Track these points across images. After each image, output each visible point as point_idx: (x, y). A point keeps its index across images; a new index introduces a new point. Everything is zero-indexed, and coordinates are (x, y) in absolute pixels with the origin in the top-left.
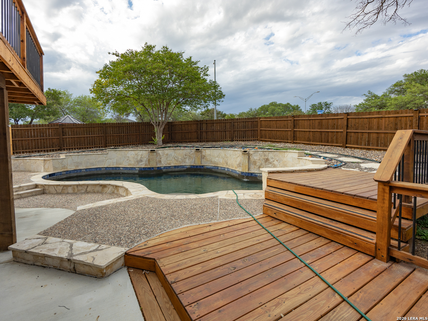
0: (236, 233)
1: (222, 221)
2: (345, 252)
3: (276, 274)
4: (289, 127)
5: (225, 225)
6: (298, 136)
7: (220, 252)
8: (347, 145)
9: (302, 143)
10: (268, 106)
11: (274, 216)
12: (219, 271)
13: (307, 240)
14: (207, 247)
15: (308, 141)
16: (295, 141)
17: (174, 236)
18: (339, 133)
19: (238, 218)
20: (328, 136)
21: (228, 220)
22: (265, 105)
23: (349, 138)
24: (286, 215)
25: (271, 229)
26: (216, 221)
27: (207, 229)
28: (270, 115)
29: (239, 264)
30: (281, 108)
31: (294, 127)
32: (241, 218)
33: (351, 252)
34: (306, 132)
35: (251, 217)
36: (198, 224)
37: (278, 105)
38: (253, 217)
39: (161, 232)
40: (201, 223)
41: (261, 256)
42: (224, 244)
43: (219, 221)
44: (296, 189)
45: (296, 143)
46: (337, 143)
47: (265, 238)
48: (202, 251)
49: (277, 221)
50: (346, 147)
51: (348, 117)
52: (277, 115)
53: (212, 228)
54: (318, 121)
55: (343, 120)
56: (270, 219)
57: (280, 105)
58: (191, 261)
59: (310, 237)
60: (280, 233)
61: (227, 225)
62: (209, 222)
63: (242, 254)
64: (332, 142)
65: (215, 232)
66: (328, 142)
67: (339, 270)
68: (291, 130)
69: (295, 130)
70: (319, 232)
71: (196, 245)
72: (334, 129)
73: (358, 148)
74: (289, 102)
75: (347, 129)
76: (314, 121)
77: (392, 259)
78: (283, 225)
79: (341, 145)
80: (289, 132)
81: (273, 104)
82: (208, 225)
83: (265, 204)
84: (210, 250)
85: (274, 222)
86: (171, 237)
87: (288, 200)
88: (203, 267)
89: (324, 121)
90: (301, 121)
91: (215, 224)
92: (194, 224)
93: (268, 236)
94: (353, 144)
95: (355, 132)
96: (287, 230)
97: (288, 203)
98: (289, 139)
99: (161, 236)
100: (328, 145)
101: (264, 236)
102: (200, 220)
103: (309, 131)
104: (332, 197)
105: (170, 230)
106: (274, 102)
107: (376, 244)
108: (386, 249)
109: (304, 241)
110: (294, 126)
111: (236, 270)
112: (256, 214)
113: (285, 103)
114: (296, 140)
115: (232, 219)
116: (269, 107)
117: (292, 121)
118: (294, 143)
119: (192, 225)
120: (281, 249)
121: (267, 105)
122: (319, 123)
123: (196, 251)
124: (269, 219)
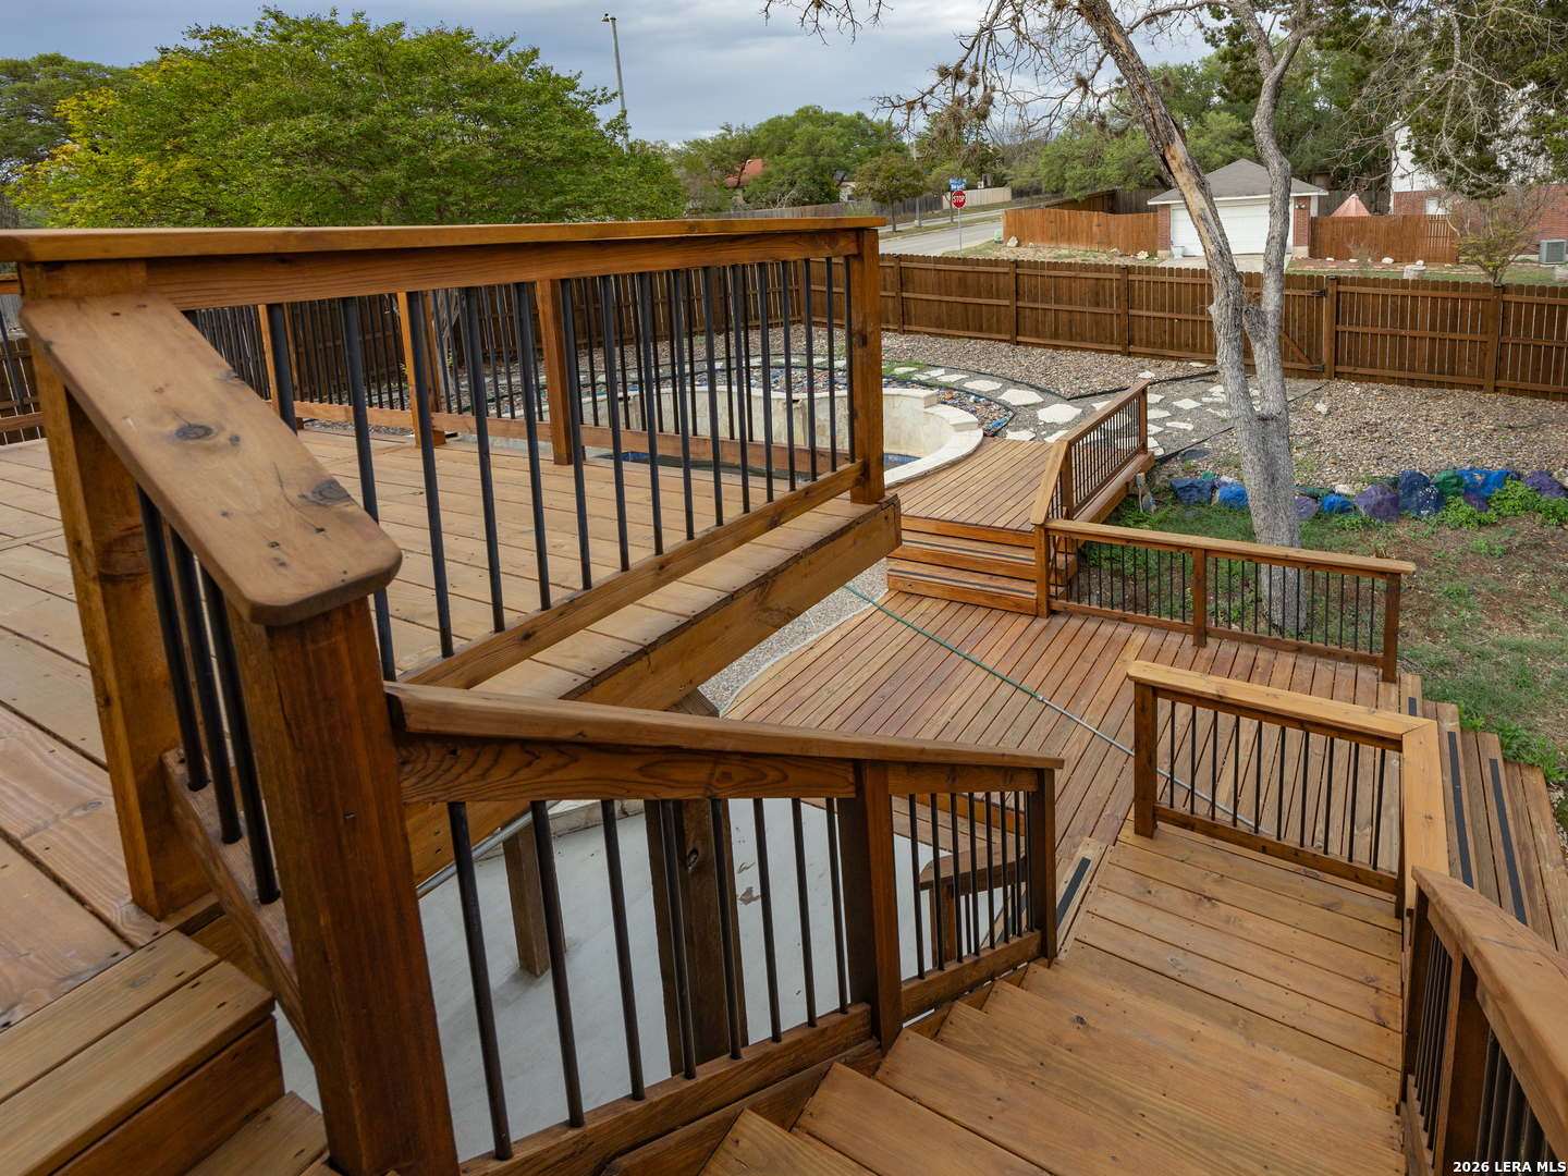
0: (861, 646)
1: (825, 631)
2: (1008, 619)
3: (934, 683)
4: (888, 287)
5: (835, 638)
6: (913, 312)
7: (853, 684)
8: (1020, 339)
9: (926, 333)
10: (794, 123)
11: (909, 590)
12: (866, 710)
13: (962, 619)
14: (829, 685)
15: (938, 327)
16: (906, 327)
17: (763, 690)
18: (1003, 308)
19: (850, 616)
20: (981, 314)
21: (835, 625)
22: (780, 118)
23: (1021, 320)
24: (929, 586)
25: (910, 619)
26: (815, 636)
27: (811, 657)
28: (802, 156)
29: (887, 689)
30: (840, 131)
31: (903, 286)
32: (856, 613)
33: (1014, 617)
34: (931, 303)
35: (871, 604)
36: (787, 653)
37: (824, 118)
38: (874, 604)
39: (732, 694)
40: (792, 650)
41: (911, 667)
42: (851, 670)
43: (821, 633)
44: (937, 529)
45: (910, 332)
46: (999, 332)
47: (906, 638)
48: (826, 694)
49: (914, 598)
50: (1018, 343)
51: (1019, 271)
52: (827, 159)
53: (818, 651)
54: (957, 274)
55: (1007, 277)
56: (904, 597)
57: (832, 119)
58: (820, 713)
59: (967, 611)
60: (925, 620)
61: (839, 637)
62: (806, 642)
63: (884, 675)
64: (990, 330)
65: (826, 657)
66: (981, 330)
67: (1000, 649)
68: (894, 294)
69: (905, 295)
70: (977, 600)
71: (809, 690)
72: (992, 298)
73: (1039, 345)
74: (862, 111)
75: (1017, 300)
76: (947, 273)
77: (1052, 613)
78: (926, 603)
79: (1008, 337)
80: (890, 300)
81: (808, 112)
82: (807, 648)
83: (890, 570)
84: (836, 688)
85: (911, 603)
86: (758, 693)
87: (927, 554)
88: (842, 713)
89: (970, 275)
90: (916, 272)
91: (818, 642)
92: (780, 656)
93: (909, 633)
94: (1030, 336)
95: (1032, 308)
96: (933, 612)
97: (928, 560)
98: (891, 319)
99: (741, 699)
100: (983, 339)
101: (904, 634)
102: (784, 643)
103: (939, 301)
104: (991, 536)
105: (746, 684)
106: (811, 107)
107: (1037, 599)
108: (1045, 603)
109: (959, 622)
110: (902, 284)
111: (885, 698)
112: (877, 595)
113: (848, 111)
114: (910, 324)
115: (842, 620)
116: (796, 126)
117: (897, 270)
118: (904, 332)
119: (777, 659)
120: (932, 646)
121: (789, 119)
122: (960, 279)
123: (818, 698)
124: (902, 598)
